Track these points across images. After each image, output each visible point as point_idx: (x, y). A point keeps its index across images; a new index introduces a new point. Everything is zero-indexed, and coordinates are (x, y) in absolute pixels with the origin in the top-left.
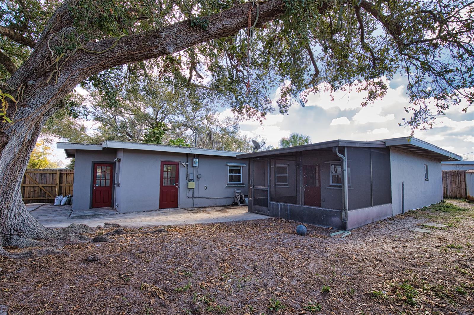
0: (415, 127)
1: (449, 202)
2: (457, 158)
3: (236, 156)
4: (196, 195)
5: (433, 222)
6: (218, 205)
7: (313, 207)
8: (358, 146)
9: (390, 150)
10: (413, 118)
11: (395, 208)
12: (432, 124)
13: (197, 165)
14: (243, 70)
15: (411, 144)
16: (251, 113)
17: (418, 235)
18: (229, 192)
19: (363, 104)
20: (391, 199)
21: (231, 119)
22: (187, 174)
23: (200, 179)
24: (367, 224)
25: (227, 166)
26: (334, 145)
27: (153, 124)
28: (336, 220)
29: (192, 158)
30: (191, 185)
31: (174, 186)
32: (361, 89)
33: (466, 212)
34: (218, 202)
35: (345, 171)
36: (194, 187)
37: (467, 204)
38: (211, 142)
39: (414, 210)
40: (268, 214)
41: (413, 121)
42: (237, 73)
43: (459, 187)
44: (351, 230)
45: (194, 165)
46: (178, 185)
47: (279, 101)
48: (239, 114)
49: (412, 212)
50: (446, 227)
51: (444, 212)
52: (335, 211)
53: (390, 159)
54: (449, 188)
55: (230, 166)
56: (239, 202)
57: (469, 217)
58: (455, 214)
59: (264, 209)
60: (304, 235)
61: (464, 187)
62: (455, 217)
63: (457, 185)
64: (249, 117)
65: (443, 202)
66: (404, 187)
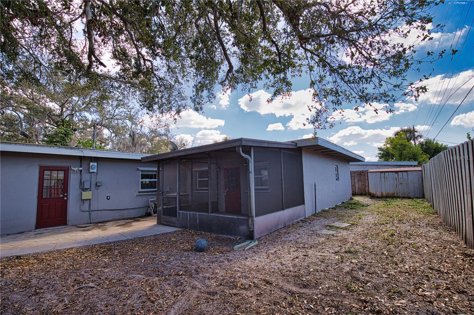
0: (317, 127)
1: (357, 199)
2: (360, 159)
3: (141, 158)
4: (92, 208)
5: (339, 221)
6: (125, 217)
7: (221, 216)
8: (266, 146)
9: (302, 151)
10: (315, 117)
11: (308, 208)
12: (333, 125)
13: (95, 171)
14: (152, 60)
15: (319, 144)
16: (164, 110)
17: (323, 239)
18: (141, 202)
19: (269, 100)
20: (304, 200)
21: (162, 121)
22: (81, 182)
23: (100, 187)
24: (278, 230)
25: (138, 171)
26: (238, 144)
27: (58, 122)
28: (243, 228)
29: (88, 162)
30: (86, 195)
31: (62, 197)
32: (269, 86)
33: (368, 207)
34: (126, 214)
35: (251, 172)
36: (91, 198)
37: (369, 199)
38: (134, 144)
39: (327, 209)
40: (177, 225)
41: (315, 121)
42: (144, 63)
43: (364, 185)
44: (258, 239)
45: (91, 171)
46: (67, 196)
47: (193, 98)
48: (150, 110)
49: (324, 211)
50: (349, 226)
51: (351, 209)
52: (242, 219)
53: (302, 160)
54: (357, 185)
55: (142, 171)
56: (152, 213)
57: (369, 213)
58: (359, 211)
59: (173, 219)
60: (204, 251)
61: (368, 185)
62: (358, 214)
63: (363, 183)
64: (162, 115)
65: (352, 199)
66: (316, 187)
